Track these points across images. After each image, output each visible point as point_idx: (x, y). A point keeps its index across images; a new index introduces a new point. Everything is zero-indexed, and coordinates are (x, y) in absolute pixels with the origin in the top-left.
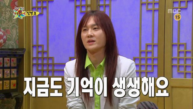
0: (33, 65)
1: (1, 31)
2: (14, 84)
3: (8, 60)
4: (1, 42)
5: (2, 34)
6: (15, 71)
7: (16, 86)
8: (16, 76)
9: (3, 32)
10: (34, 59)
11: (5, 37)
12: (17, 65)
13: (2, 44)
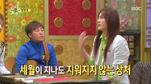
0: (147, 40)
1: (123, 19)
2: (132, 52)
3: (127, 37)
4: (123, 26)
5: (124, 21)
6: (132, 44)
7: (133, 53)
8: (133, 47)
9: (124, 20)
10: (147, 36)
11: (126, 23)
12: (134, 40)
13: (124, 27)
